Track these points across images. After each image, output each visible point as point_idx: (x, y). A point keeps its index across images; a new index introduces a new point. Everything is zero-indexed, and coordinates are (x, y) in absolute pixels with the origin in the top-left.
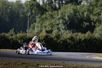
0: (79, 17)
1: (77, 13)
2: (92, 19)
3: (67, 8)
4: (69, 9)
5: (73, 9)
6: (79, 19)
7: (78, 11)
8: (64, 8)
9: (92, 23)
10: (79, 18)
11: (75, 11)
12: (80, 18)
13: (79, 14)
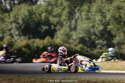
0: (36, 19)
1: (33, 15)
2: (52, 22)
3: (21, 9)
4: (23, 10)
5: (28, 11)
6: (35, 22)
7: (34, 12)
8: (16, 10)
9: (52, 26)
10: (35, 21)
11: (31, 13)
12: (37, 21)
13: (36, 16)
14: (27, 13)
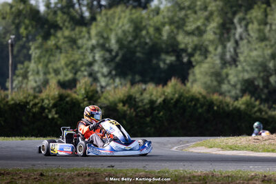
0: (148, 40)
1: (141, 30)
2: (182, 46)
3: (114, 17)
4: (121, 20)
5: (131, 21)
6: (147, 47)
7: (144, 24)
8: (104, 19)
9: (184, 55)
10: (146, 44)
11: (138, 27)
12: (150, 44)
13: (148, 33)
14: (128, 27)
